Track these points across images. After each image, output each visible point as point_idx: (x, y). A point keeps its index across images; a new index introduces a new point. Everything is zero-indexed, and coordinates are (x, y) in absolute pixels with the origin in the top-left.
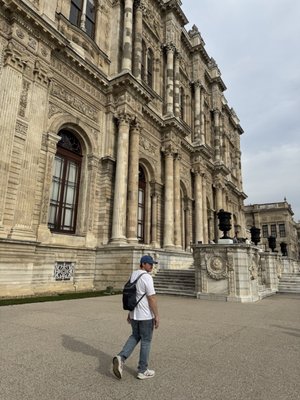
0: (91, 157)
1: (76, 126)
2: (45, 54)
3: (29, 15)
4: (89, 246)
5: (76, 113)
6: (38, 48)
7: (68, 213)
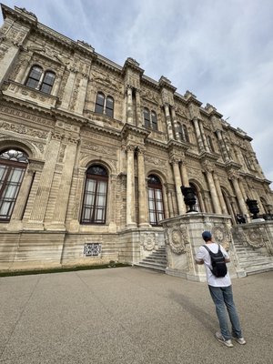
0: (111, 176)
1: (100, 161)
2: (76, 129)
3: (62, 114)
4: (111, 232)
5: (98, 154)
6: (72, 128)
7: (100, 212)
